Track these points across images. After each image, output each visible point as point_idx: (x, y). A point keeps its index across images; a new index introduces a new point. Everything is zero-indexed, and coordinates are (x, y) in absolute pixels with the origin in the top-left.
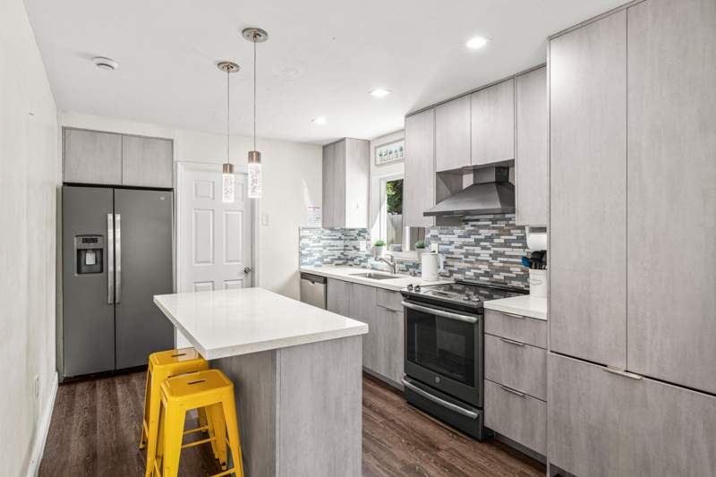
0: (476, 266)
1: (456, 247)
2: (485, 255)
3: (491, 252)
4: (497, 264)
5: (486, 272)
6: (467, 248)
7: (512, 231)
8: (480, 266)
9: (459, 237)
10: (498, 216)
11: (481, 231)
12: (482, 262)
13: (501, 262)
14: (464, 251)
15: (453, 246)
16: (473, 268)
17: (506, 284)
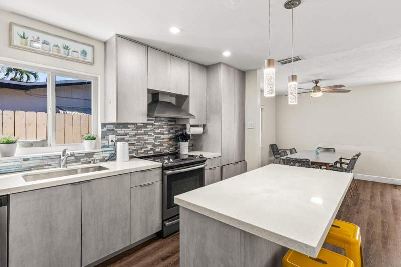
0: (145, 146)
1: (130, 137)
2: (150, 139)
3: (154, 137)
4: (157, 143)
5: (151, 149)
6: (139, 136)
7: (164, 127)
8: (148, 146)
9: (133, 130)
10: (158, 119)
11: (148, 126)
12: (149, 143)
13: (159, 142)
14: (136, 138)
15: (128, 136)
16: (143, 148)
17: (162, 152)
